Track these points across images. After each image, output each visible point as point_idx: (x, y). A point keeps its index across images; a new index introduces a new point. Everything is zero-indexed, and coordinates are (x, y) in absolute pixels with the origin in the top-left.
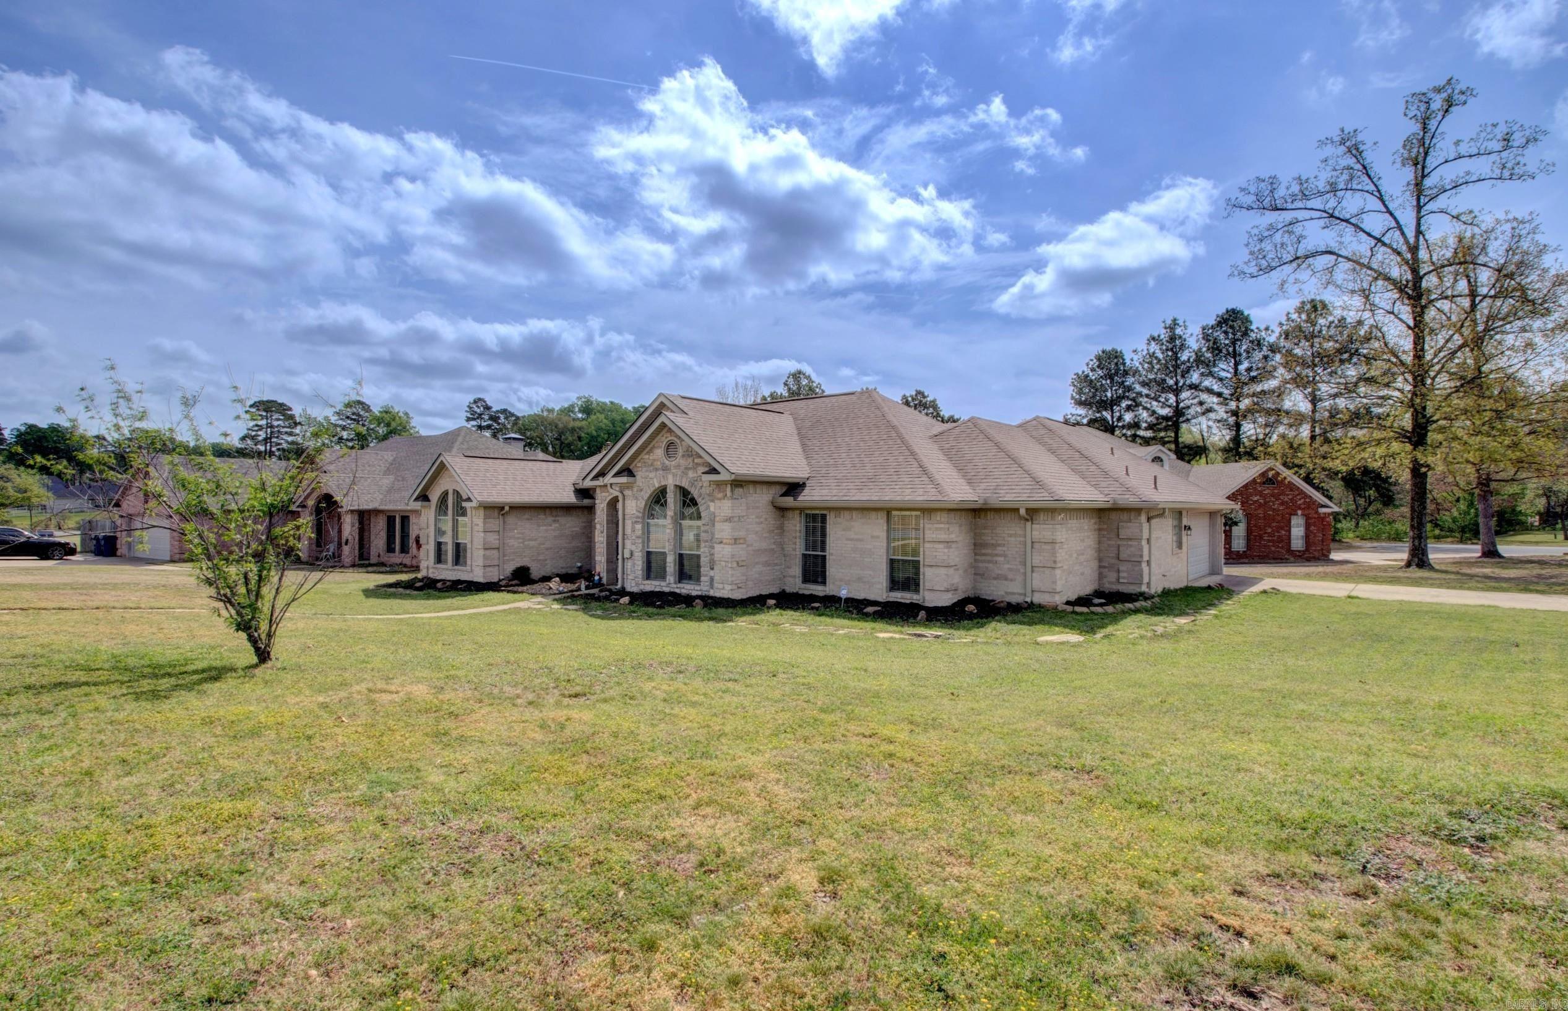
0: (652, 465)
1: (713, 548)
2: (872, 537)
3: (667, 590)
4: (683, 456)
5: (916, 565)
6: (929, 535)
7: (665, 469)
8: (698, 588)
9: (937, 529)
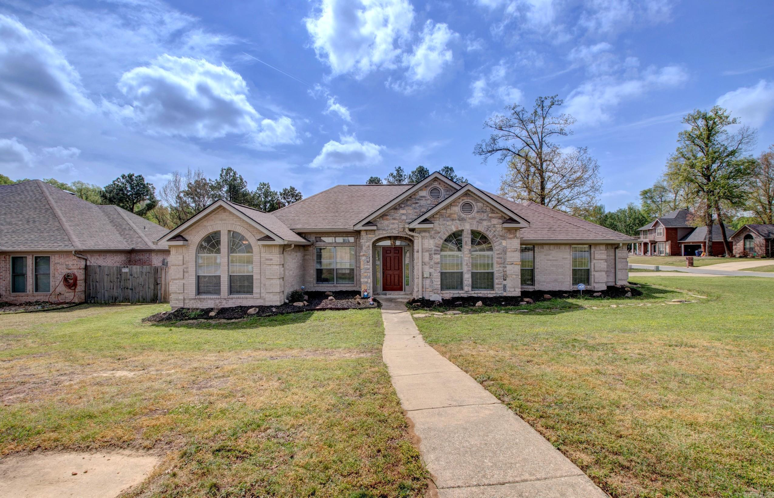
0: (449, 216)
1: (506, 267)
2: (563, 258)
3: (465, 295)
4: (478, 212)
5: (588, 271)
6: (597, 256)
7: (462, 220)
8: (492, 292)
9: (601, 253)
